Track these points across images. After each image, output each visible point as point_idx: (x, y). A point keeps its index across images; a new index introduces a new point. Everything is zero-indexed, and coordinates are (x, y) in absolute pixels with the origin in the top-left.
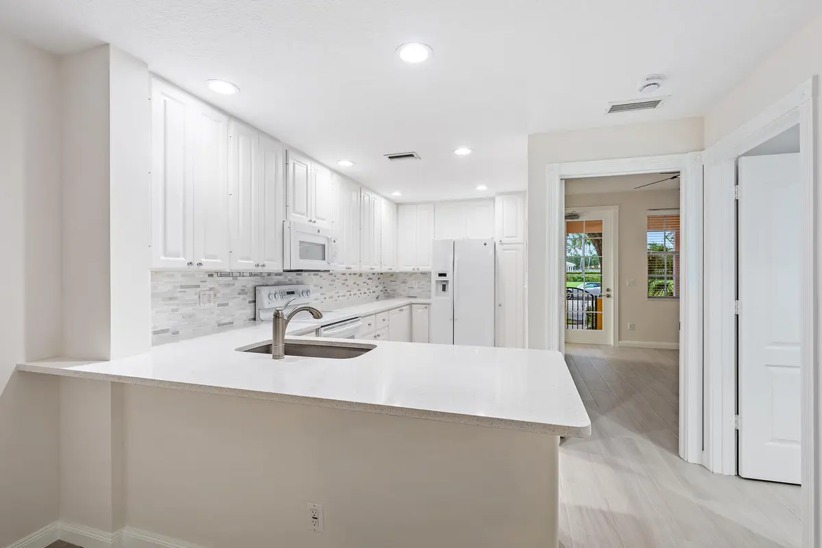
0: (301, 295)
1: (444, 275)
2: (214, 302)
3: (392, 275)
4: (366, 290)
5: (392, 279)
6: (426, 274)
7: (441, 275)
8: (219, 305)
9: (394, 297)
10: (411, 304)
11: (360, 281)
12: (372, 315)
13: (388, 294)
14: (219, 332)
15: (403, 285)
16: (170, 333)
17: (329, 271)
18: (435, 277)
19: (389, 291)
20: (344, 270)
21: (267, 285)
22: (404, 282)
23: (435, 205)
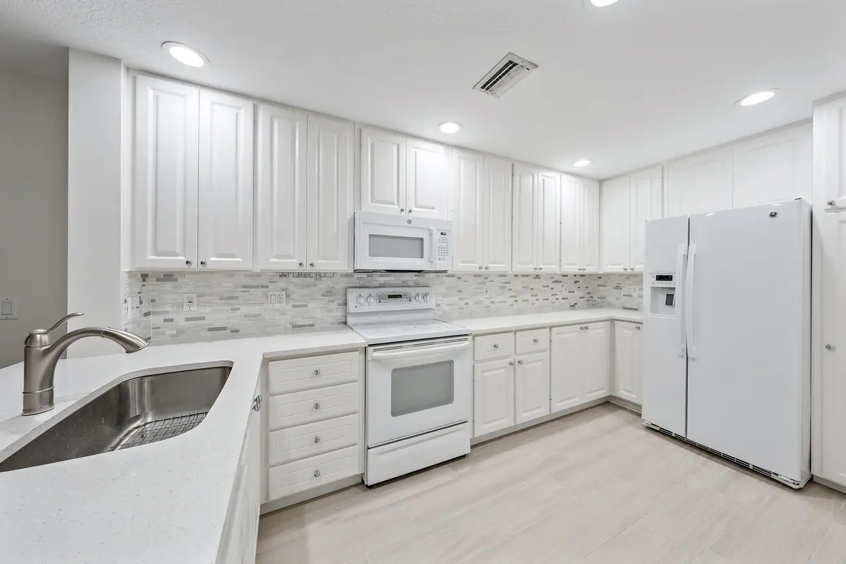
0: (413, 300)
1: (669, 278)
2: (286, 303)
3: (601, 279)
4: (549, 295)
5: (600, 282)
6: (636, 277)
7: (660, 278)
8: (293, 306)
9: (602, 307)
10: (612, 321)
11: (537, 284)
12: (510, 332)
13: (593, 302)
14: (294, 333)
15: (615, 291)
16: (229, 331)
17: (445, 271)
18: (649, 282)
19: (595, 298)
20: (477, 270)
21: (367, 287)
22: (618, 287)
23: (661, 168)
